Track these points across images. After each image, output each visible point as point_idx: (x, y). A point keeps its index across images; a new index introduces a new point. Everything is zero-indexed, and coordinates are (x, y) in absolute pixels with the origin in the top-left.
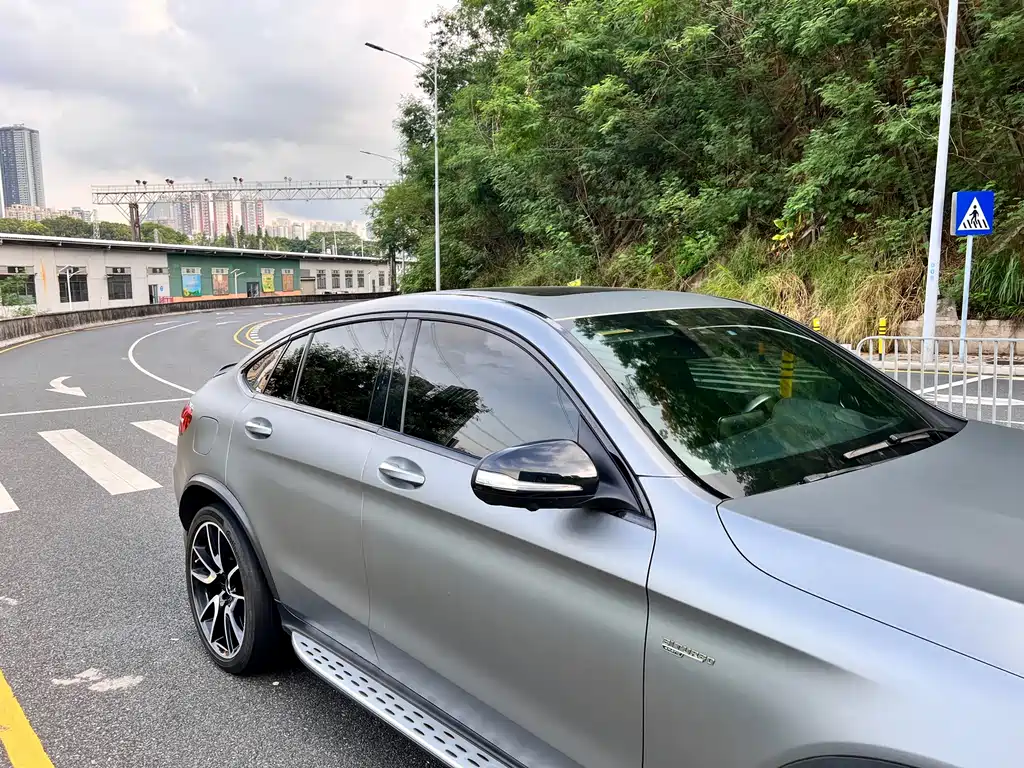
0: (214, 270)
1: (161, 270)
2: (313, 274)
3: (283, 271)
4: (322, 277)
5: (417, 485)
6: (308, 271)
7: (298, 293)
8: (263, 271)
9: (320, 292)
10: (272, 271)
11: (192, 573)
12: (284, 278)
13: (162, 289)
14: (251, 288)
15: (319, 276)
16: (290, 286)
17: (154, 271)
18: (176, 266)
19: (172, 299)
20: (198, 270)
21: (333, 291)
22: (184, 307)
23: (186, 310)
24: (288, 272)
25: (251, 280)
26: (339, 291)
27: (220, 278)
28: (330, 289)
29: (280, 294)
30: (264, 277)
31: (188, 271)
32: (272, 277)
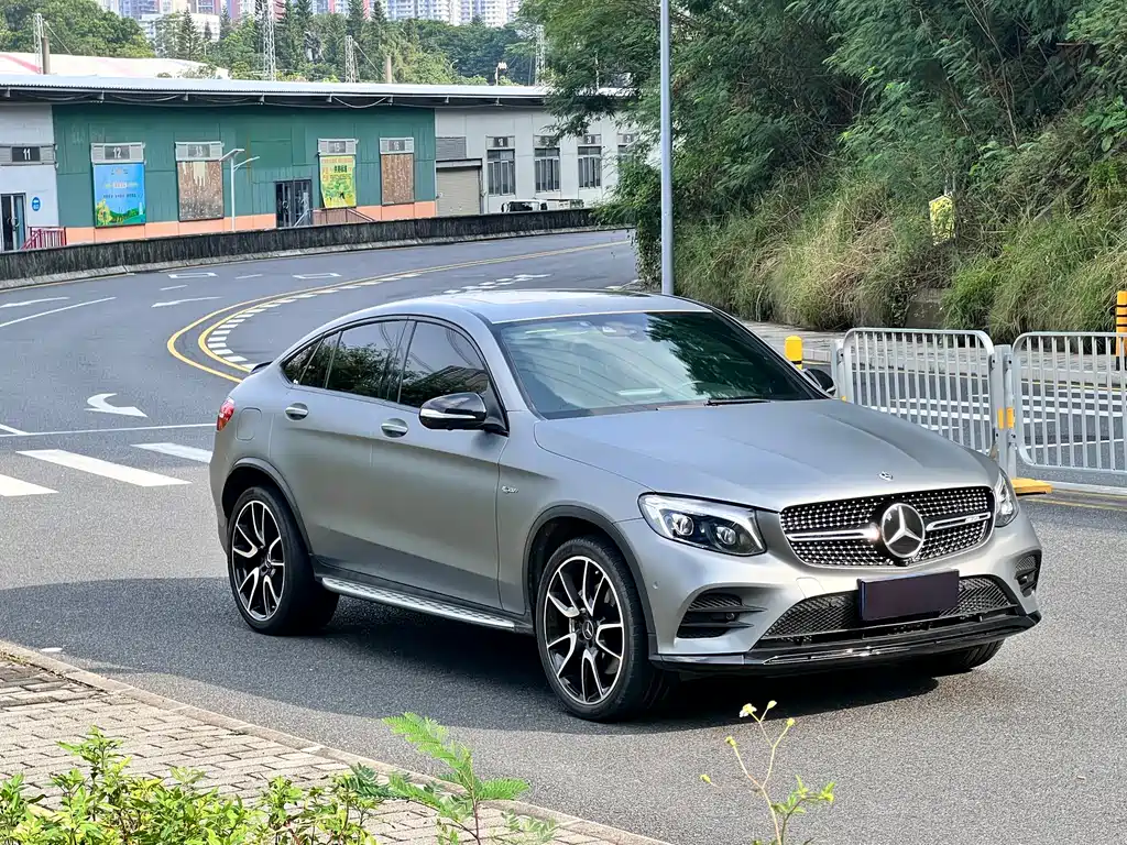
0: (182, 150)
1: (35, 154)
2: (477, 148)
3: (384, 143)
4: (505, 158)
5: (403, 434)
6: (461, 142)
7: (426, 210)
8: (324, 145)
9: (496, 205)
10: (352, 145)
11: (234, 549)
12: (387, 164)
13: (36, 205)
14: (288, 196)
15: (492, 154)
16: (404, 190)
17: (18, 154)
18: (76, 138)
19: (63, 235)
20: (137, 151)
21: (536, 200)
22: (88, 258)
23: (90, 267)
24: (398, 146)
25: (287, 174)
26: (555, 201)
27: (200, 170)
28: (527, 193)
29: (374, 213)
30: (327, 166)
31: (110, 155)
32: (351, 165)
